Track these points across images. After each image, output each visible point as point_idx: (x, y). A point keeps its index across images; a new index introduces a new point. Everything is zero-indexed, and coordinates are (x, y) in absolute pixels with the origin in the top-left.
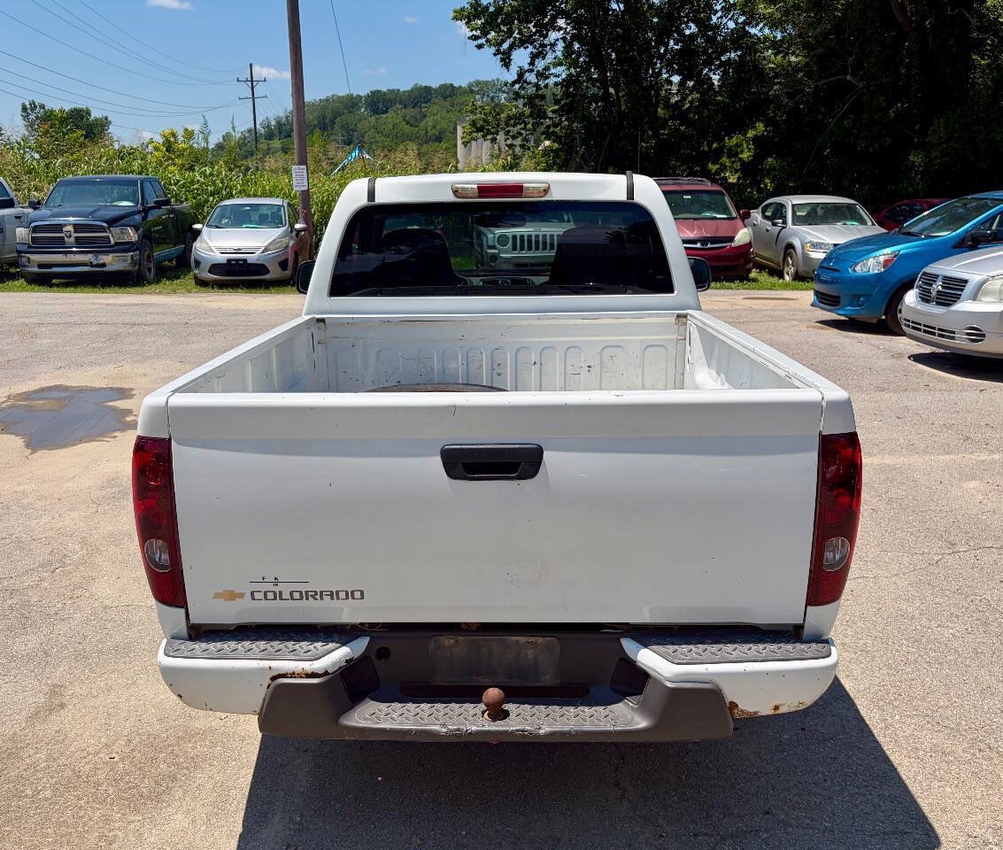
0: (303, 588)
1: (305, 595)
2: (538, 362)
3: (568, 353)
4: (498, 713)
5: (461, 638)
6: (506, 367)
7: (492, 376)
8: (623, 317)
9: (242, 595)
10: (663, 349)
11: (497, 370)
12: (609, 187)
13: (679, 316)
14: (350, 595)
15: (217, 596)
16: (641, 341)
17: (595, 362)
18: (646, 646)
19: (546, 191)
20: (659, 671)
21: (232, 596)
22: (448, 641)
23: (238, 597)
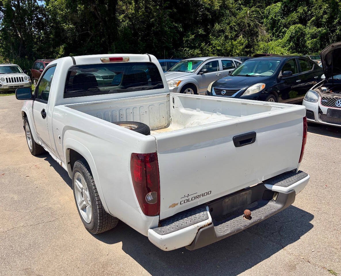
0: (195, 195)
1: (196, 198)
2: (132, 112)
3: (140, 109)
4: (249, 217)
5: (230, 198)
6: (123, 115)
7: (120, 118)
8: (154, 96)
9: (177, 204)
10: (164, 104)
11: (121, 116)
12: (145, 58)
13: (168, 94)
14: (208, 193)
15: (170, 207)
16: (158, 103)
17: (147, 110)
18: (273, 185)
19: (129, 60)
20: (282, 190)
21: (174, 205)
22: (227, 200)
23: (176, 205)
